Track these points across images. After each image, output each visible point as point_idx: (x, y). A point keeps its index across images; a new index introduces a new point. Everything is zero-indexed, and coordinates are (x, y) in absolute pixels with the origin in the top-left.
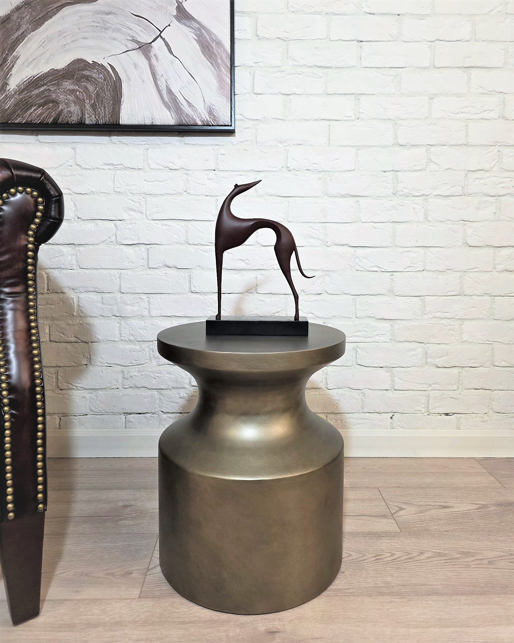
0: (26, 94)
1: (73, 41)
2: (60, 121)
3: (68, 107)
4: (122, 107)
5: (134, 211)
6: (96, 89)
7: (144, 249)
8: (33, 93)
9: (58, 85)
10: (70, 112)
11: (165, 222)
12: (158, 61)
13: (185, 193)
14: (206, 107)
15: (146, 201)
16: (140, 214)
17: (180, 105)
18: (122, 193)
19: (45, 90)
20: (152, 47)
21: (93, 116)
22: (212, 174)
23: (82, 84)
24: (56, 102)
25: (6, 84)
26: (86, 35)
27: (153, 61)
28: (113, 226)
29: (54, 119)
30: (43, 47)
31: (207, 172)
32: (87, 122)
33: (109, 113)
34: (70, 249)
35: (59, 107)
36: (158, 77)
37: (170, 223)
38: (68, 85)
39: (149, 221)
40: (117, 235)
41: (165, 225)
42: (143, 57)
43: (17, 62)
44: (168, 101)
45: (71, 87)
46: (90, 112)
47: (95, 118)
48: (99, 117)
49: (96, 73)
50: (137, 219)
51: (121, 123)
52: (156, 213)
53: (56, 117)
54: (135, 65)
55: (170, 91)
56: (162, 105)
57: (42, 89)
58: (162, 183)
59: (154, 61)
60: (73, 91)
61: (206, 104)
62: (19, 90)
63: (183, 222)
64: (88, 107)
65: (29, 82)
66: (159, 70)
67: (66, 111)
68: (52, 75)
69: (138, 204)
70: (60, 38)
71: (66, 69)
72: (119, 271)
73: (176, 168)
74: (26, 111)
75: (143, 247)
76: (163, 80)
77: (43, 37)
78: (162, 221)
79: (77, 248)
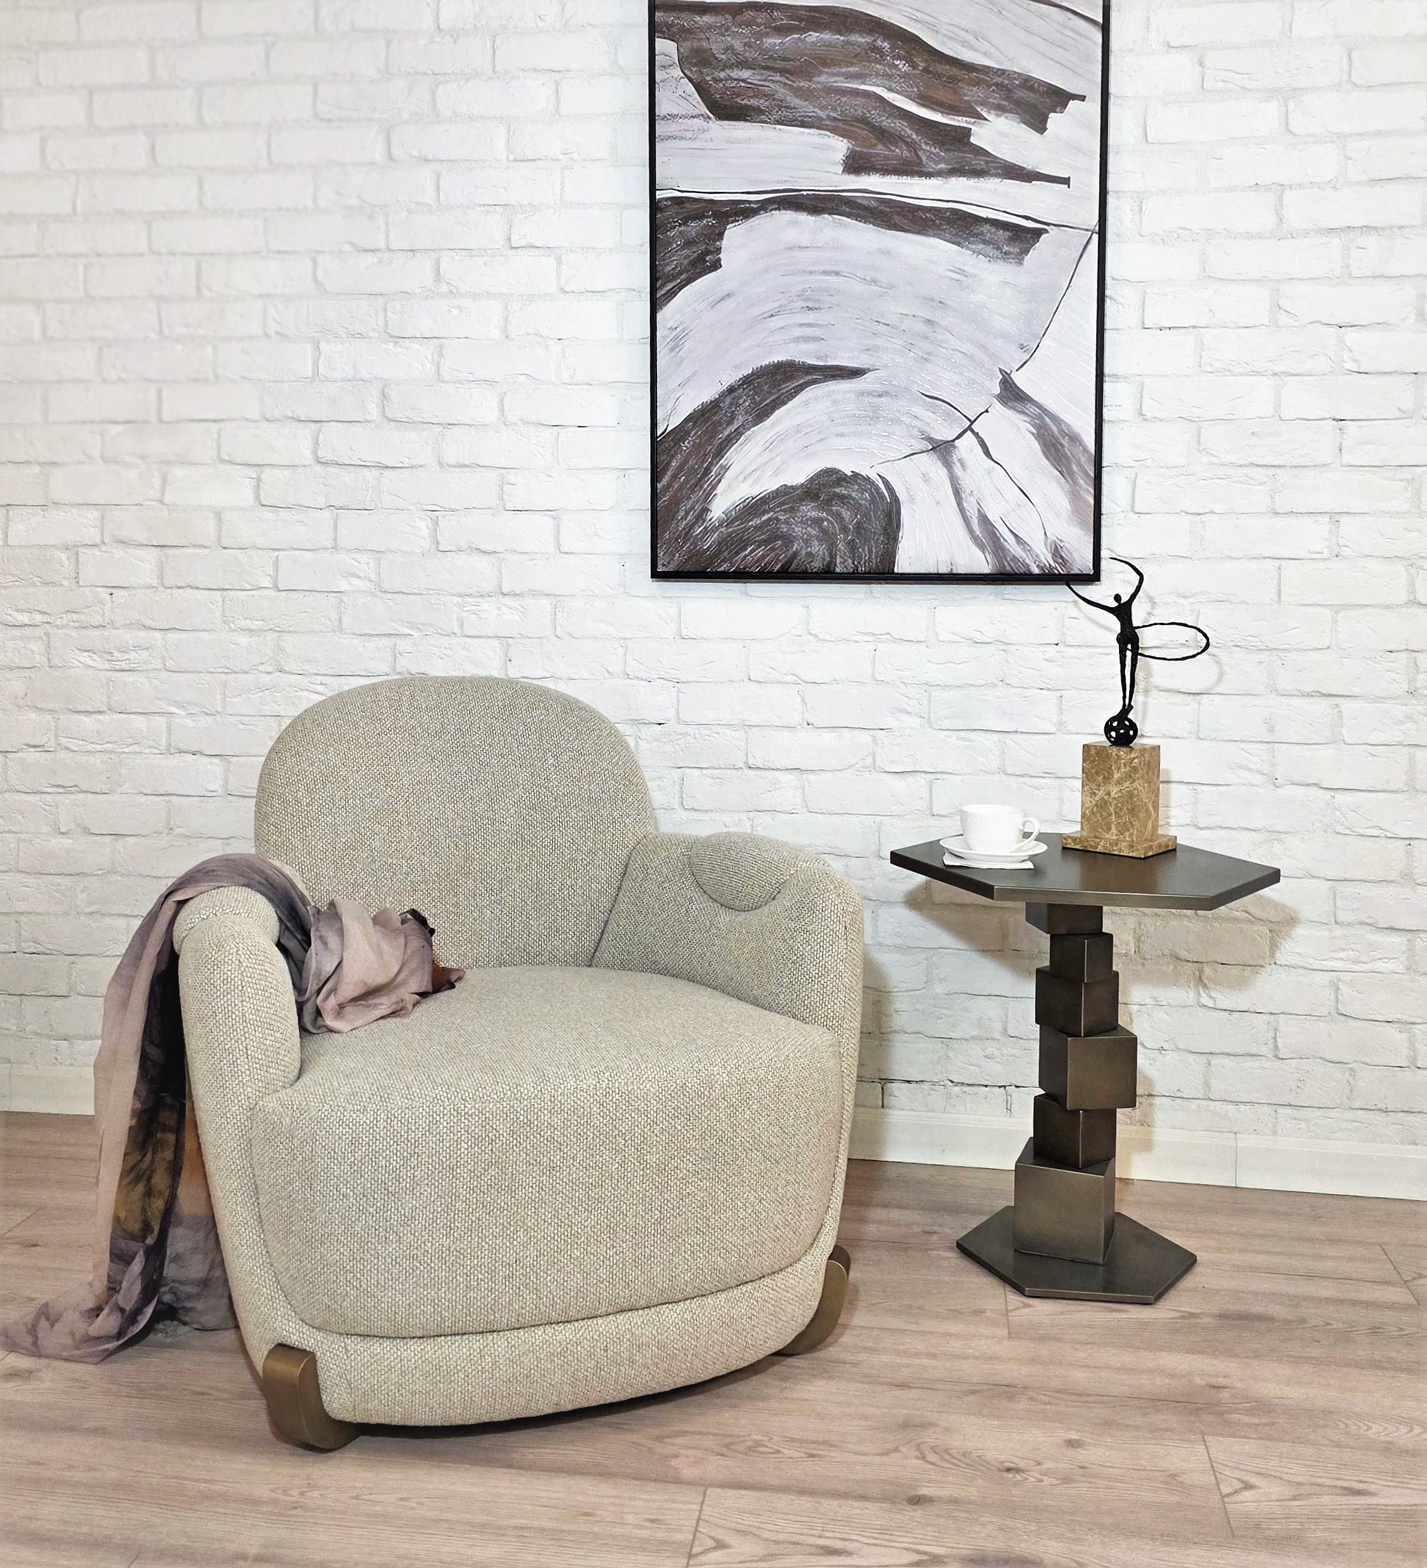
0: (738, 525)
1: (820, 441)
2: (793, 567)
3: (807, 547)
4: (900, 545)
5: (908, 713)
6: (856, 517)
7: (923, 781)
8: (750, 523)
9: (792, 510)
10: (810, 554)
11: (963, 734)
12: (964, 470)
13: (1001, 683)
14: (1048, 544)
15: (930, 697)
16: (918, 720)
17: (1002, 540)
18: (888, 683)
19: (770, 519)
20: (955, 447)
21: (850, 561)
22: (1052, 651)
23: (834, 508)
24: (788, 540)
25: (706, 510)
26: (841, 429)
27: (957, 471)
28: (870, 739)
29: (782, 565)
30: (770, 450)
31: (1043, 648)
32: (838, 570)
33: (876, 557)
34: (792, 777)
35: (792, 547)
36: (963, 496)
37: (972, 735)
38: (809, 510)
39: (935, 732)
40: (877, 755)
41: (964, 739)
42: (940, 464)
43: (726, 475)
44: (980, 535)
45: (814, 514)
46: (845, 553)
47: (853, 563)
48: (859, 563)
49: (856, 491)
50: (912, 728)
51: (896, 571)
52: (947, 718)
53: (786, 563)
54: (926, 478)
55: (984, 519)
56: (970, 543)
57: (765, 518)
58: (960, 666)
59: (958, 469)
60: (817, 522)
61: (1049, 540)
62: (728, 519)
63: (996, 734)
64: (841, 546)
65: (744, 507)
66: (967, 483)
67: (804, 552)
68: (783, 496)
69: (915, 702)
70: (799, 435)
71: (806, 485)
72: (878, 819)
73: (986, 641)
74: (737, 554)
75: (922, 779)
76: (973, 500)
77: (771, 434)
78: (959, 732)
79: (805, 776)
